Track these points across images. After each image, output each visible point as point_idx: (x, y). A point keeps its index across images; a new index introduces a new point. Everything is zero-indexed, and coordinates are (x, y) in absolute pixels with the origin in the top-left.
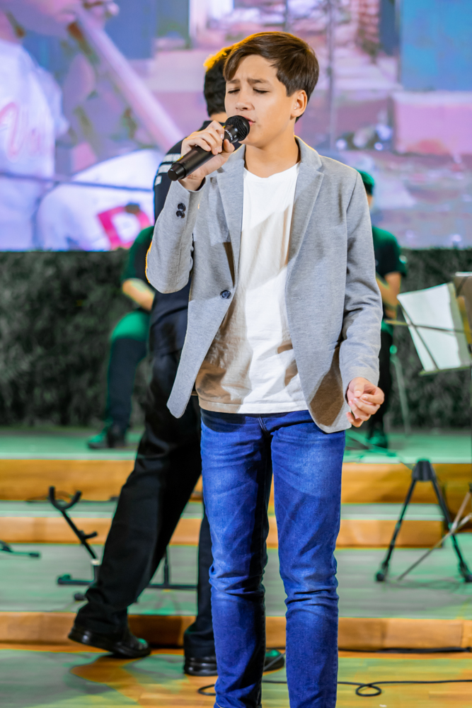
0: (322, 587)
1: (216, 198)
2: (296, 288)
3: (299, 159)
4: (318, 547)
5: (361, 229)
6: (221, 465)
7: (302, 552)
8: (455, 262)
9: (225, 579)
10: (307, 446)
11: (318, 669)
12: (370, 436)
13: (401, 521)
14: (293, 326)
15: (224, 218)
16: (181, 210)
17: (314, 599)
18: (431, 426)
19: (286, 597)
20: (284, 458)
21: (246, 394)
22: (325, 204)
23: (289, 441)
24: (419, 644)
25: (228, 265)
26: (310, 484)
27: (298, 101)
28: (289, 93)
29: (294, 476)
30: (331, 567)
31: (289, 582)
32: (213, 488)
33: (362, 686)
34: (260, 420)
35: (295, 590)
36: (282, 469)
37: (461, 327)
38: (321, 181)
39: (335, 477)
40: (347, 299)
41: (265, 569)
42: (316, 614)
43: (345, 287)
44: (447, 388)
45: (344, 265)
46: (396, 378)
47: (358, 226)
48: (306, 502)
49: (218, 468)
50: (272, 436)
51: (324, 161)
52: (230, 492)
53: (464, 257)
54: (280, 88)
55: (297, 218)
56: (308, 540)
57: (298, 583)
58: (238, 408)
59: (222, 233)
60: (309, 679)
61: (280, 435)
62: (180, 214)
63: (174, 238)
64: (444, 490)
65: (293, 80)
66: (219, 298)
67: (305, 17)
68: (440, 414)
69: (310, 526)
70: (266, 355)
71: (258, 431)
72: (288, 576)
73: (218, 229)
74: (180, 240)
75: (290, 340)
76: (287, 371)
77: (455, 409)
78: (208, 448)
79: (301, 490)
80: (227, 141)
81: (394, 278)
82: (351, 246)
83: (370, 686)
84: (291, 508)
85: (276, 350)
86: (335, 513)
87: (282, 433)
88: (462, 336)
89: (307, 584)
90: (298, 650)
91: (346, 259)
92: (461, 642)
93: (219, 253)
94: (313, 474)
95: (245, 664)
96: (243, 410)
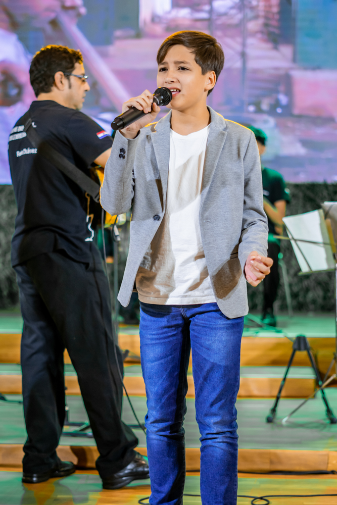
0: (226, 430)
1: (150, 149)
2: (207, 214)
3: (210, 122)
4: (223, 401)
5: (254, 172)
6: (154, 342)
7: (212, 405)
8: (325, 193)
9: (156, 425)
10: (215, 329)
11: (223, 488)
12: (264, 318)
13: (285, 379)
14: (205, 241)
15: (156, 164)
16: (122, 154)
17: (220, 438)
18: (308, 310)
19: (200, 436)
20: (198, 337)
21: (171, 291)
22: (228, 154)
23: (202, 325)
24: (297, 468)
25: (159, 197)
26: (218, 356)
27: (210, 79)
28: (204, 73)
29: (206, 350)
30: (233, 415)
31: (202, 426)
32: (147, 358)
33: (256, 498)
34: (181, 309)
35: (207, 432)
36: (198, 345)
37: (328, 241)
38: (225, 137)
39: (235, 351)
40: (244, 221)
41: (184, 417)
42: (222, 449)
43: (242, 213)
44: (319, 283)
45: (242, 197)
46: (282, 276)
47: (252, 170)
48: (214, 369)
49: (151, 344)
50: (191, 321)
51: (227, 123)
52: (160, 361)
53: (331, 189)
54: (197, 69)
55: (208, 164)
56: (216, 396)
57: (209, 426)
58: (166, 301)
59: (155, 174)
60: (216, 495)
61: (196, 320)
62: (122, 156)
63: (118, 174)
64: (316, 357)
65: (206, 63)
66: (152, 220)
67: (225, 14)
68: (314, 302)
69: (218, 386)
70: (186, 262)
71: (179, 318)
72: (202, 421)
73: (152, 171)
74: (123, 175)
75: (203, 251)
76: (201, 274)
77: (325, 298)
78: (144, 330)
79: (211, 360)
80: (155, 104)
81: (281, 204)
82: (247, 184)
83: (261, 498)
84: (204, 373)
85: (193, 259)
86: (236, 376)
87: (197, 319)
88: (329, 247)
89: (215, 428)
90: (209, 474)
91: (243, 194)
92: (327, 467)
93: (152, 189)
94: (219, 349)
95: (171, 485)
96: (169, 302)
